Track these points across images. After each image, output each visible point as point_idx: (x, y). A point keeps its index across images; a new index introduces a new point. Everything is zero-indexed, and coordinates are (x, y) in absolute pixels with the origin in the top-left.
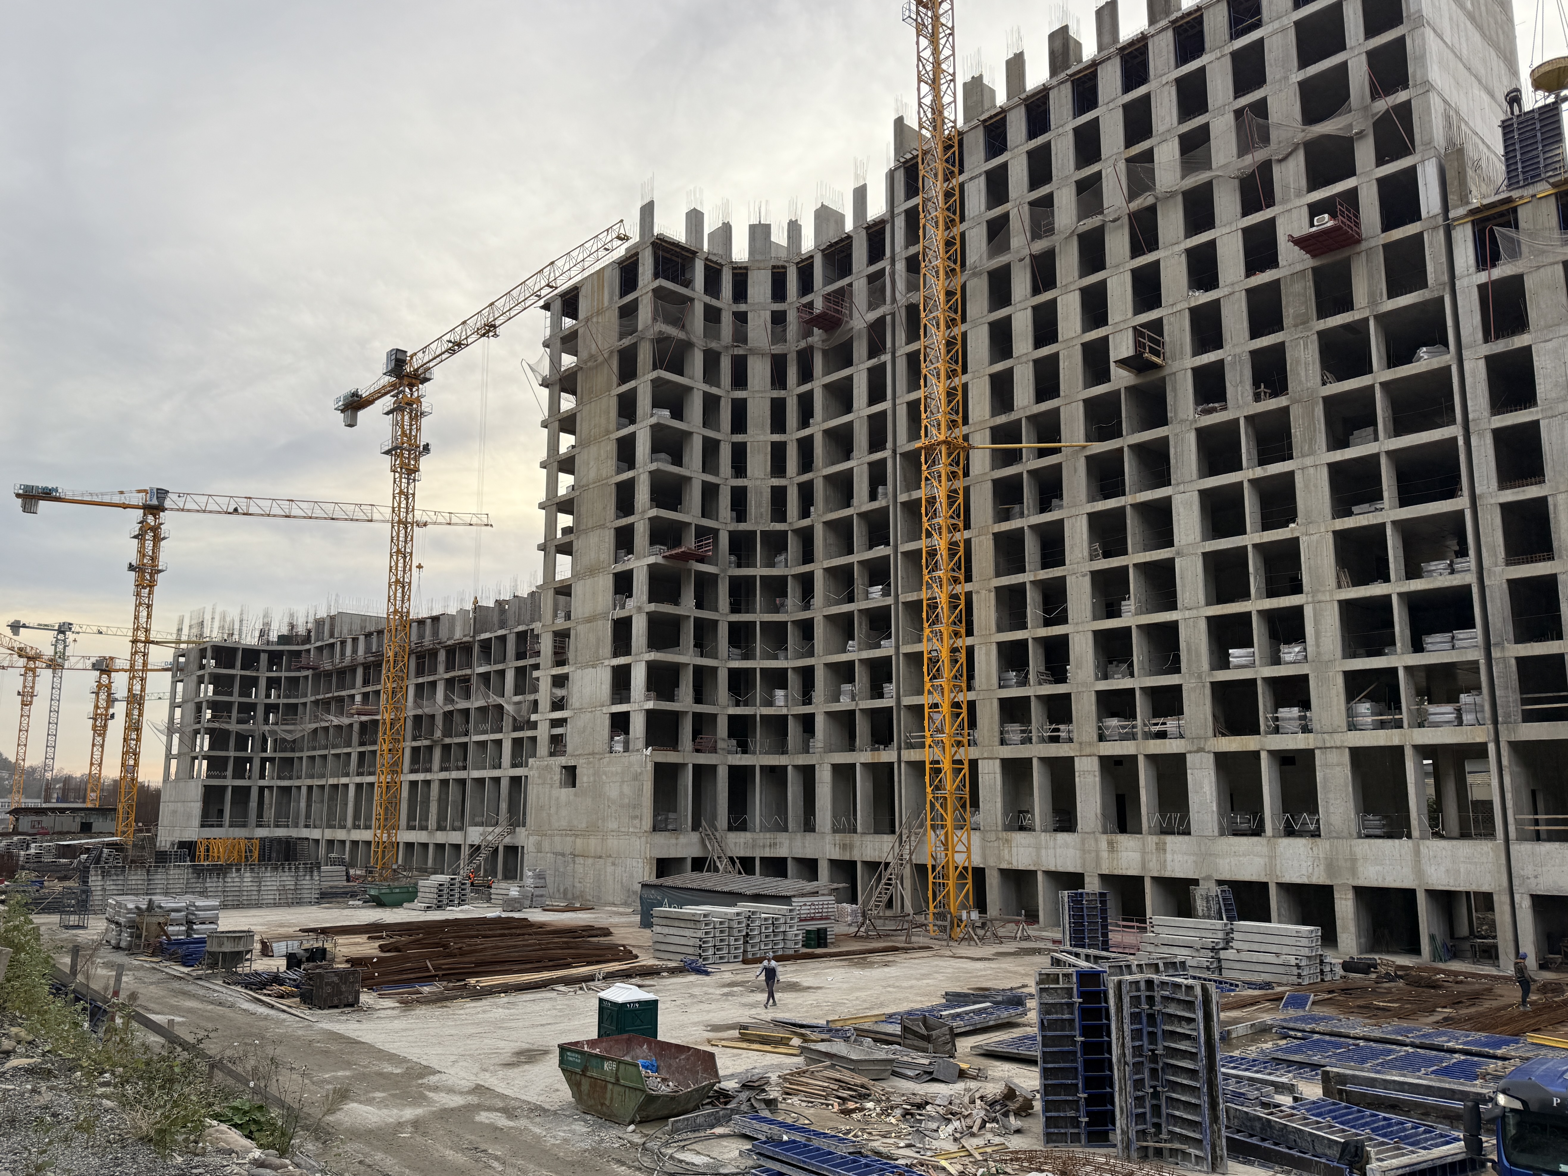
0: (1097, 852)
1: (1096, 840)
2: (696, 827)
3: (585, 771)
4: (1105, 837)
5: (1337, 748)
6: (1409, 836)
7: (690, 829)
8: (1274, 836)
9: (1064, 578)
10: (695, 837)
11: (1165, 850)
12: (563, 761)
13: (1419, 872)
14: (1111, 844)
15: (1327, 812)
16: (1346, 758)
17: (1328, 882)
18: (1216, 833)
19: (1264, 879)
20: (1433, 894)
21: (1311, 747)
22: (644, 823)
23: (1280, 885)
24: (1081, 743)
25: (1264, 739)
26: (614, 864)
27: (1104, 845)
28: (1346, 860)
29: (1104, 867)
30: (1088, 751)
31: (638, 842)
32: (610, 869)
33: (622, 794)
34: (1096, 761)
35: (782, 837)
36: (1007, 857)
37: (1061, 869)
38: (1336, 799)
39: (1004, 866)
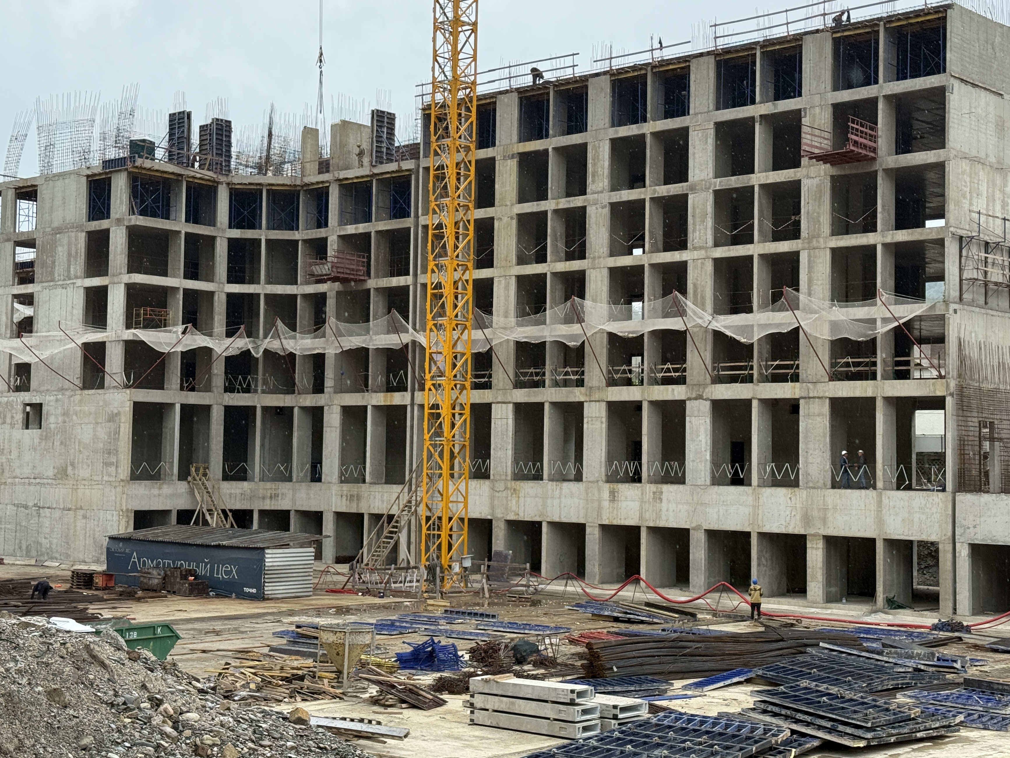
0: (599, 501)
1: (599, 490)
2: (184, 475)
3: (51, 409)
4: (607, 485)
5: (819, 398)
6: (875, 488)
7: (175, 477)
8: (759, 486)
9: (584, 209)
10: (182, 487)
11: (661, 500)
12: (25, 397)
13: (880, 522)
14: (613, 493)
15: (806, 462)
16: (826, 408)
17: (802, 532)
18: (708, 482)
19: (747, 530)
20: (891, 543)
21: (797, 396)
22: (120, 470)
23: (762, 535)
24: (591, 388)
25: (756, 388)
26: (85, 517)
27: (606, 495)
28: (819, 510)
29: (604, 517)
30: (596, 396)
31: (113, 493)
32: (80, 523)
33: (95, 438)
34: (604, 405)
35: (284, 488)
36: (514, 508)
37: (564, 520)
38: (815, 450)
39: (512, 517)
